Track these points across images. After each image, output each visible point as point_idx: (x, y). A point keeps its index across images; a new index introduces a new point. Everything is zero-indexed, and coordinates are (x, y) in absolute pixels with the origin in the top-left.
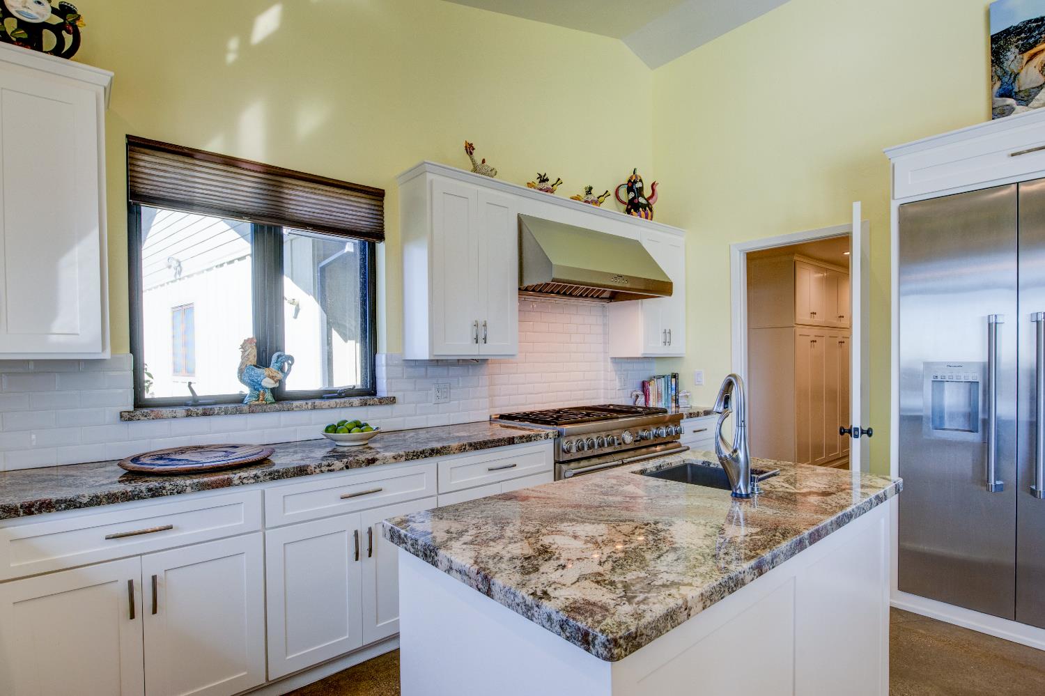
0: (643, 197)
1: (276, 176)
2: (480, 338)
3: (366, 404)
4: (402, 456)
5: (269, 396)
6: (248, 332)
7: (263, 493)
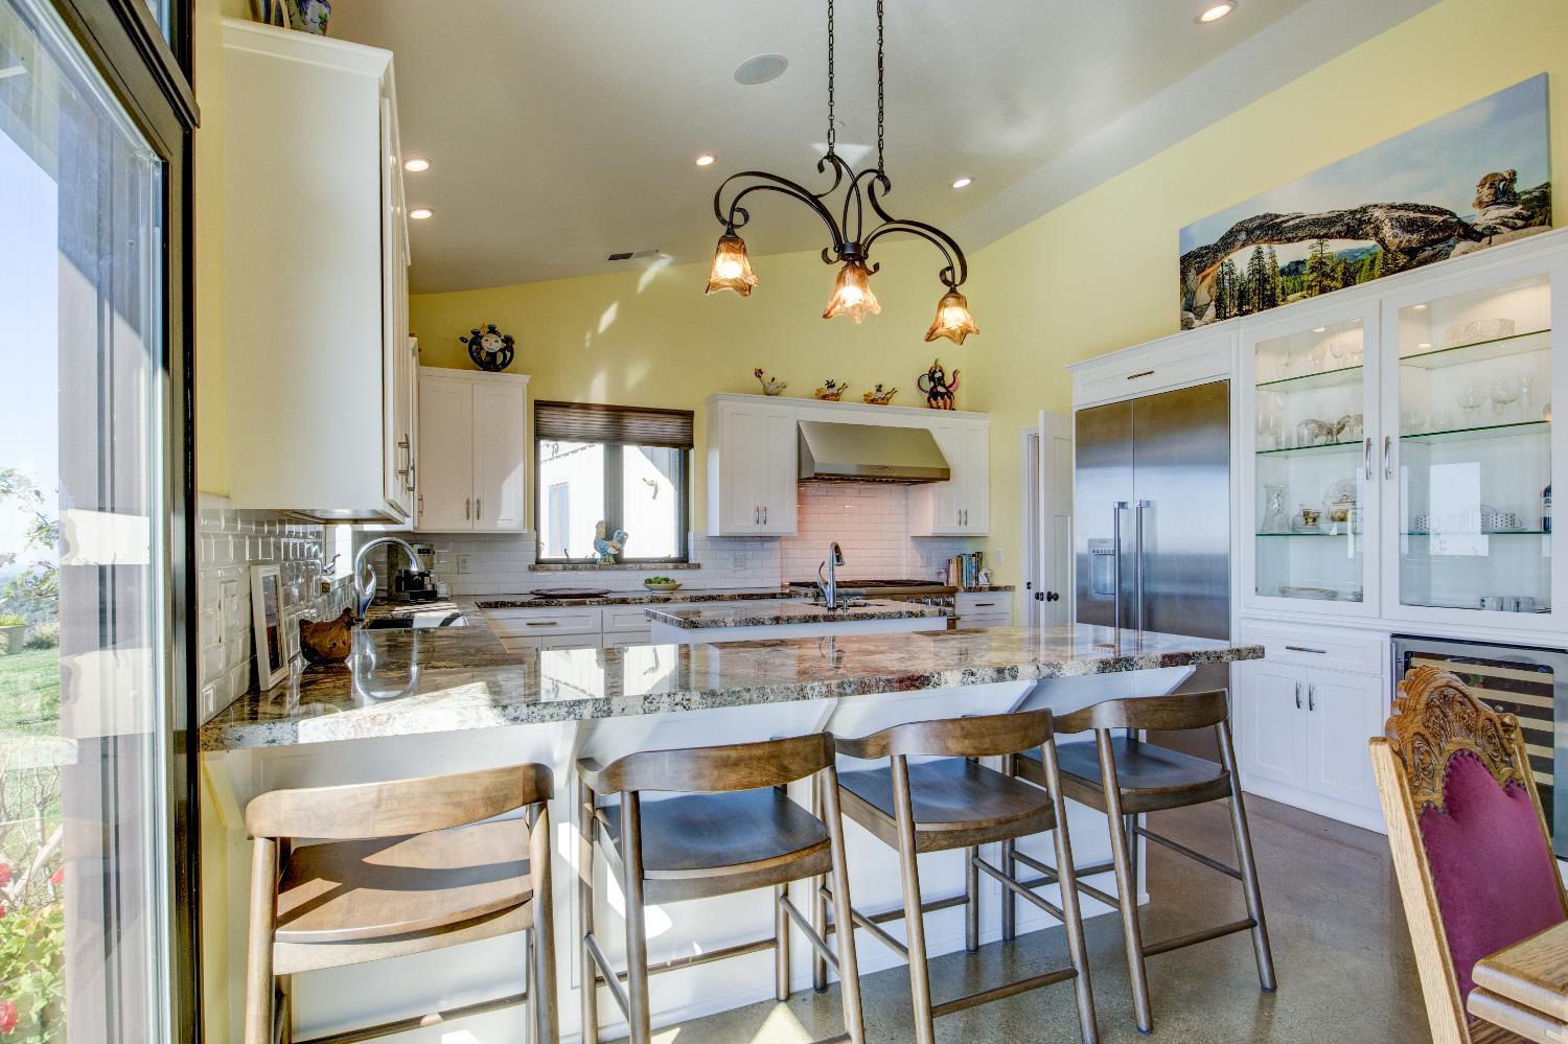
0: (944, 385)
2: (761, 519)
3: (677, 568)
5: (612, 560)
7: (602, 611)
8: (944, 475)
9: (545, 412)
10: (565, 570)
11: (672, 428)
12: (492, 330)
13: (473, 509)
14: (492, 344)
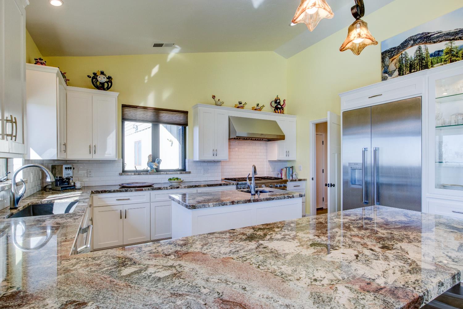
0: (280, 105)
1: (157, 111)
2: (215, 154)
3: (181, 173)
4: (186, 187)
5: (155, 170)
6: (150, 153)
7: (150, 193)
8: (282, 138)
9: (126, 109)
10: (135, 175)
11: (179, 118)
12: (102, 73)
13: (92, 149)
14: (102, 79)
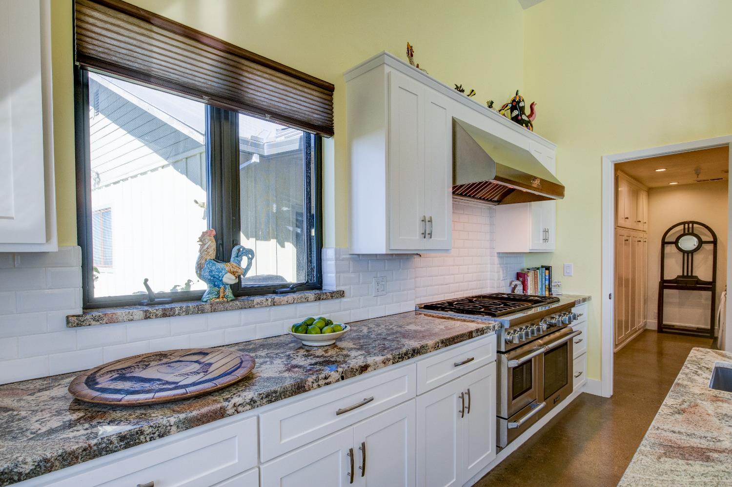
0: (525, 114)
2: (427, 233)
4: (389, 360)
5: (229, 293)
8: (557, 192)
